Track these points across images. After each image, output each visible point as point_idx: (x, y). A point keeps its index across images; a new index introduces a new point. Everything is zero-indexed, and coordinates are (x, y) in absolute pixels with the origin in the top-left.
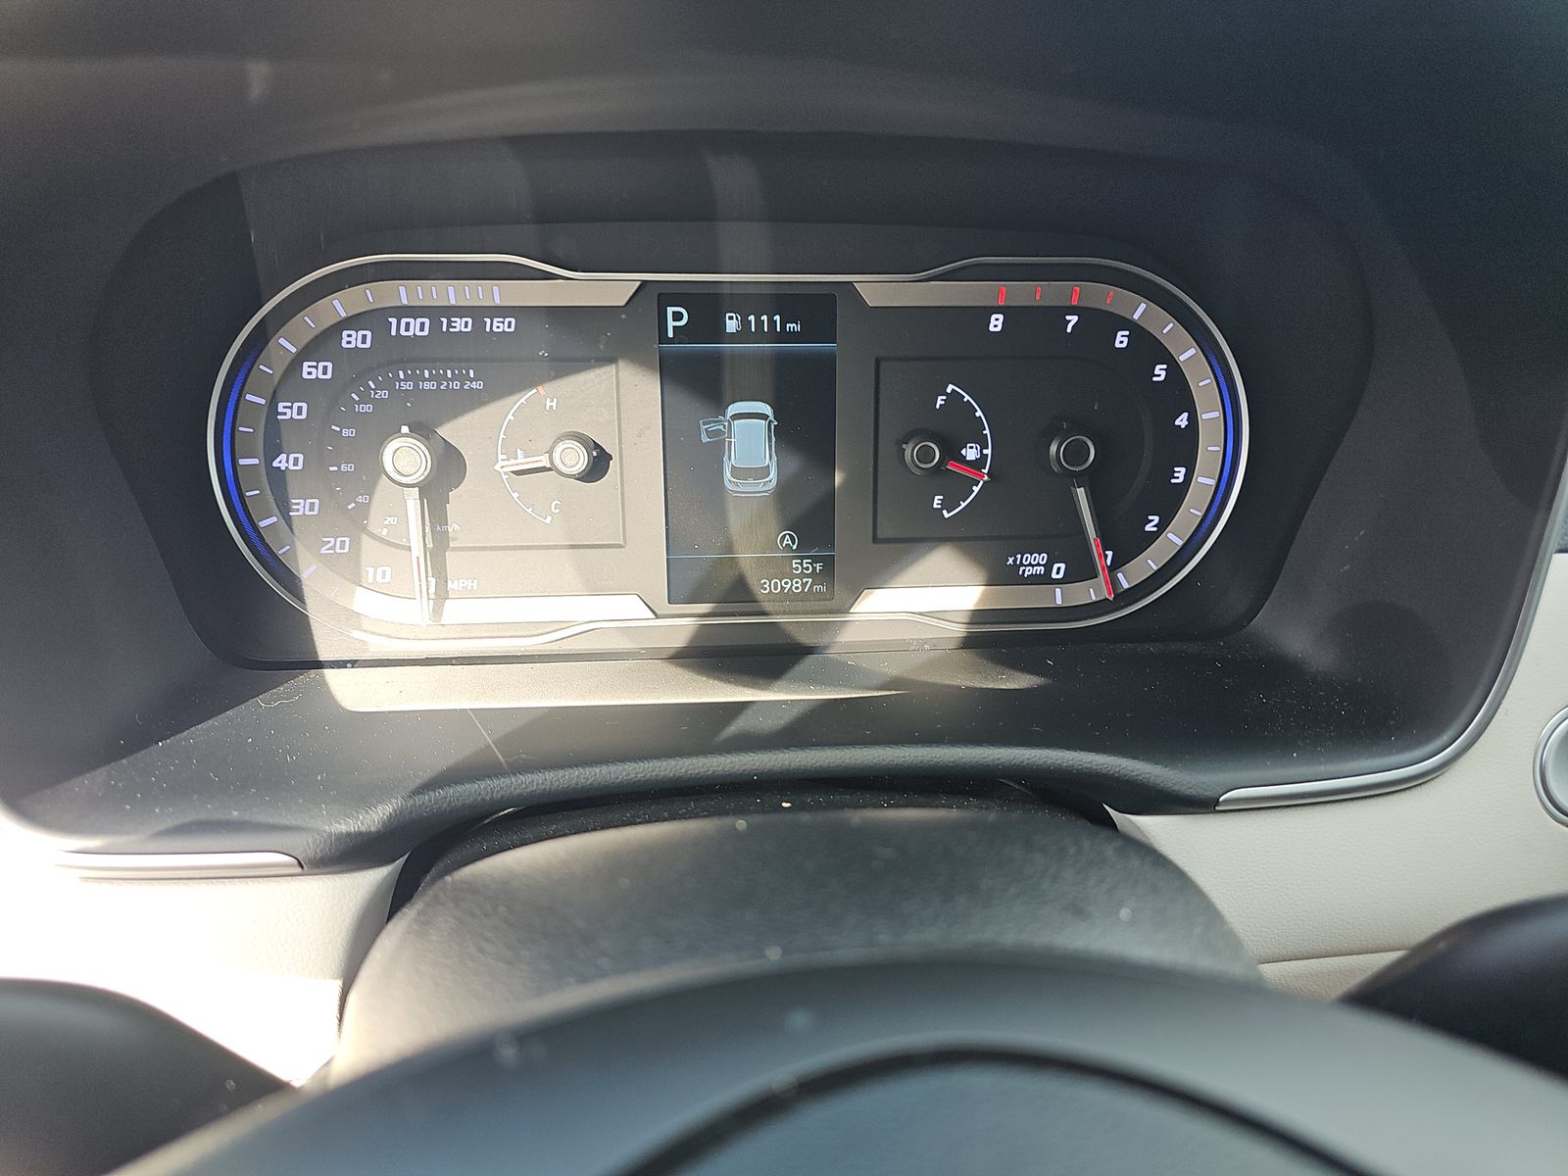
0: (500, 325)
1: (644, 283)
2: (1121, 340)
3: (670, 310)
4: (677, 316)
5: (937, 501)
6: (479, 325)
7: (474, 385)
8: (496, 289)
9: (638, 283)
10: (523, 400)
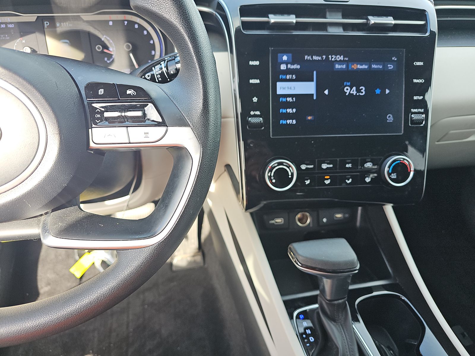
0: (10, 26)
1: (38, 17)
2: (136, 26)
3: (45, 22)
4: (47, 24)
5: (106, 59)
6: (6, 26)
7: (7, 38)
8: (8, 19)
9: (37, 17)
10: (18, 41)
